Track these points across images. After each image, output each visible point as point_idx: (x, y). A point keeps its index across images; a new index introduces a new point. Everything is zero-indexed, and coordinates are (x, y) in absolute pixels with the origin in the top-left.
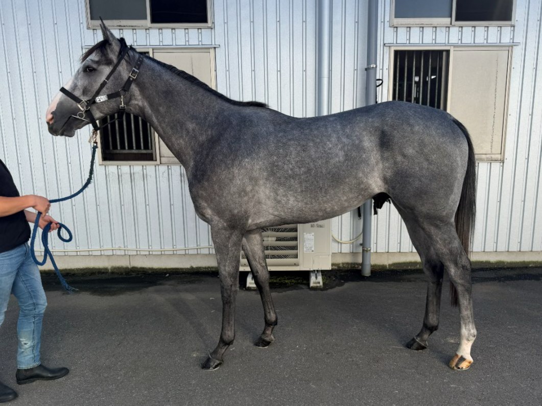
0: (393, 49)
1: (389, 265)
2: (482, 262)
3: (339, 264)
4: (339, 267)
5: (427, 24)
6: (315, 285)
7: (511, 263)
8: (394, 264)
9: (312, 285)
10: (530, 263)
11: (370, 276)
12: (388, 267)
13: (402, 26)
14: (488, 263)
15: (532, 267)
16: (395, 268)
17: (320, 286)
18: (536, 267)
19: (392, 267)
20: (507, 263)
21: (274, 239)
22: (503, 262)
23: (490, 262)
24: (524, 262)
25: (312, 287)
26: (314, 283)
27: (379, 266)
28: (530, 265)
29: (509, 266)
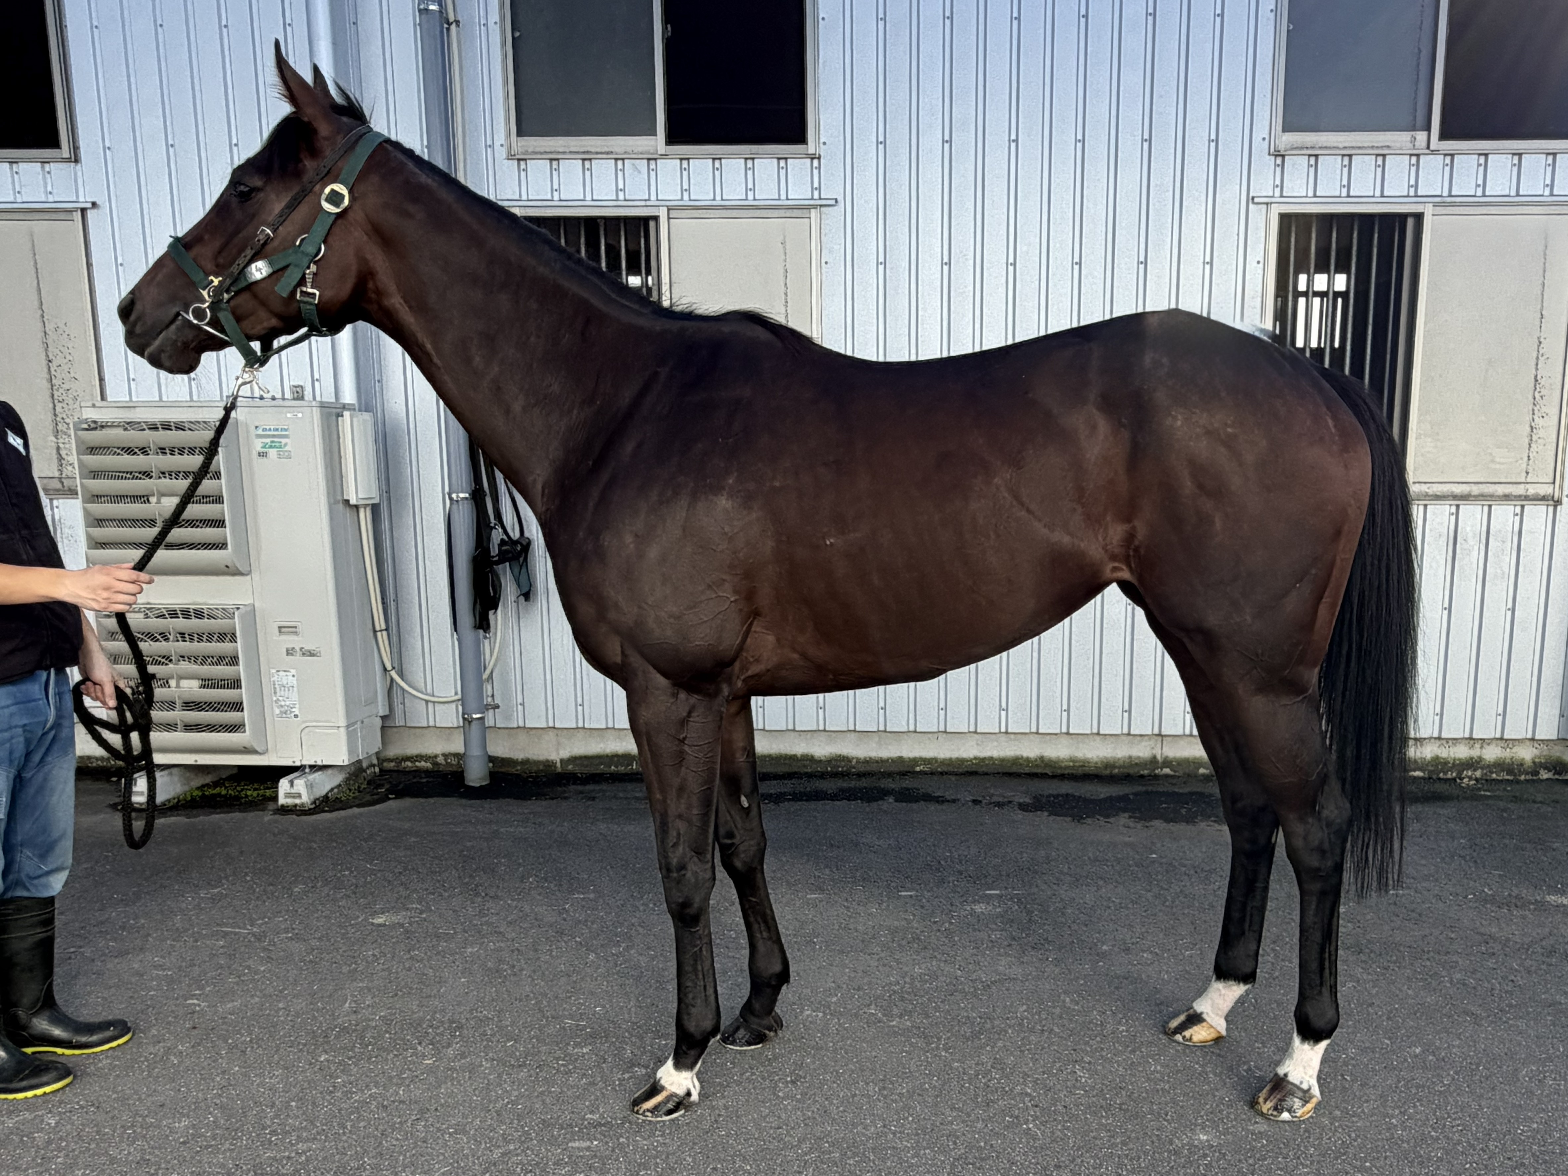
1: (562, 760)
2: (793, 758)
5: (597, 153)
6: (290, 801)
7: (867, 761)
8: (574, 760)
9: (282, 800)
10: (915, 761)
11: (482, 787)
12: (559, 765)
13: (537, 155)
14: (809, 759)
15: (922, 773)
16: (577, 769)
17: (303, 805)
18: (932, 773)
19: (570, 767)
20: (858, 761)
21: (195, 684)
23: (812, 757)
25: (282, 806)
26: (288, 795)
27: (537, 763)
28: (918, 769)
29: (862, 769)
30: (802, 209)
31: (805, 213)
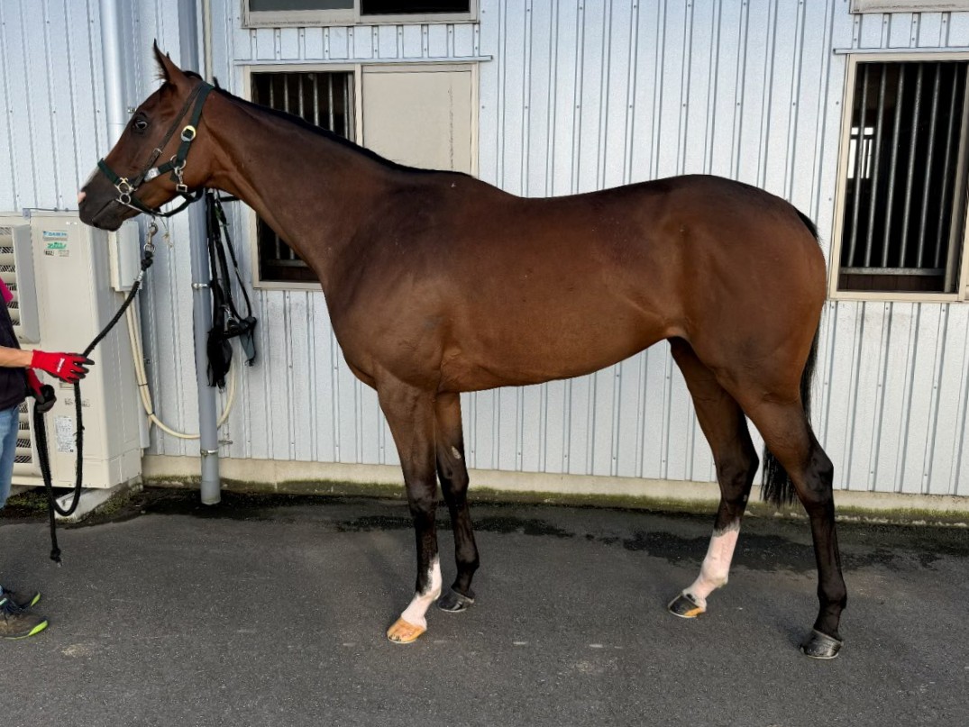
0: (248, 71)
1: (279, 484)
3: (186, 478)
4: (185, 483)
5: (309, 23)
6: (62, 517)
7: (507, 493)
8: (288, 484)
9: (57, 516)
10: (544, 495)
11: (213, 505)
12: (276, 487)
13: (264, 26)
15: (548, 504)
16: (290, 491)
17: (72, 519)
18: (557, 505)
19: (284, 489)
20: (500, 492)
22: (491, 491)
24: (533, 493)
25: (57, 520)
27: (260, 485)
28: (546, 501)
29: (504, 499)
30: (464, 65)
31: (468, 67)
